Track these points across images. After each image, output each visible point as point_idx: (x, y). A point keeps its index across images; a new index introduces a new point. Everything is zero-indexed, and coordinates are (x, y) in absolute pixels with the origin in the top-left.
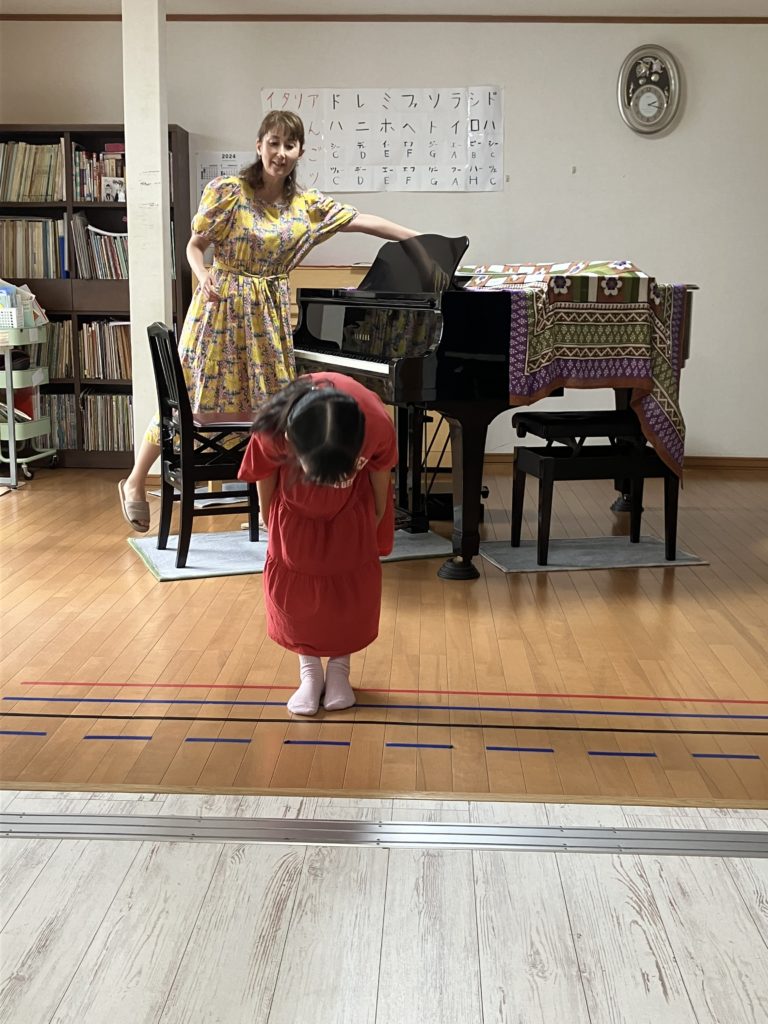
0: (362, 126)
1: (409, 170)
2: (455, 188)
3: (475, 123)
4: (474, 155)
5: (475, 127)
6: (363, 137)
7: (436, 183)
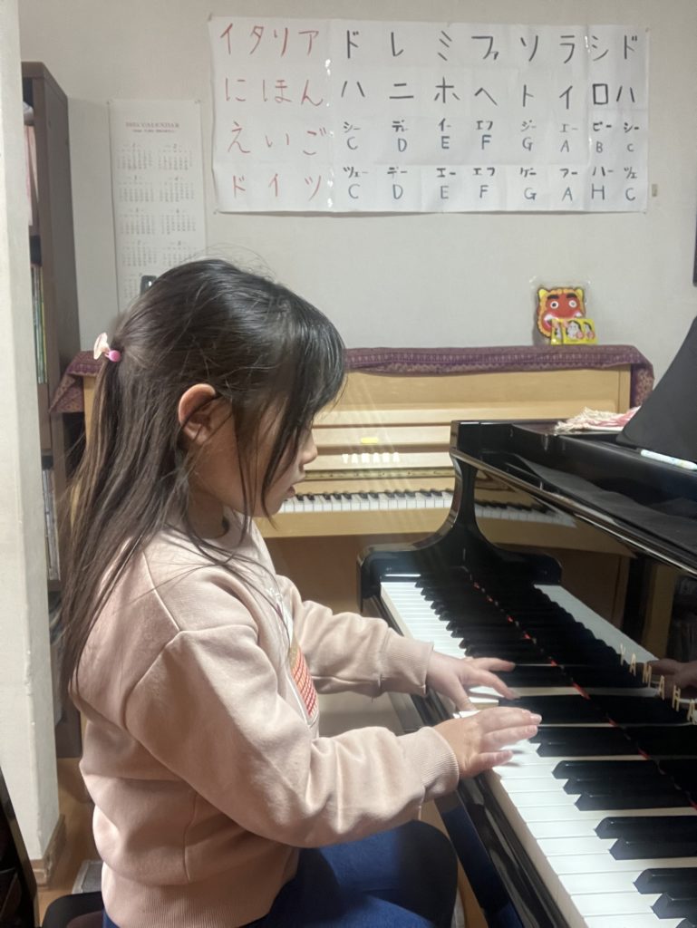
0: (401, 91)
1: (484, 172)
2: (565, 205)
3: (600, 91)
4: (599, 147)
5: (601, 97)
6: (404, 110)
7: (533, 196)
